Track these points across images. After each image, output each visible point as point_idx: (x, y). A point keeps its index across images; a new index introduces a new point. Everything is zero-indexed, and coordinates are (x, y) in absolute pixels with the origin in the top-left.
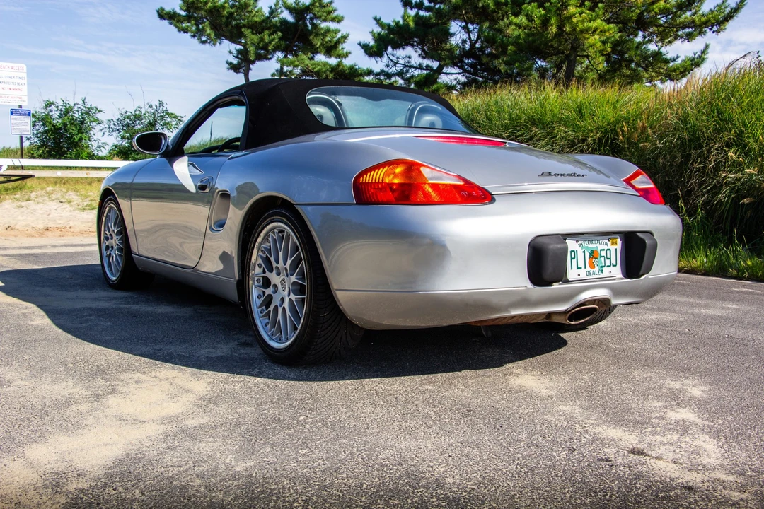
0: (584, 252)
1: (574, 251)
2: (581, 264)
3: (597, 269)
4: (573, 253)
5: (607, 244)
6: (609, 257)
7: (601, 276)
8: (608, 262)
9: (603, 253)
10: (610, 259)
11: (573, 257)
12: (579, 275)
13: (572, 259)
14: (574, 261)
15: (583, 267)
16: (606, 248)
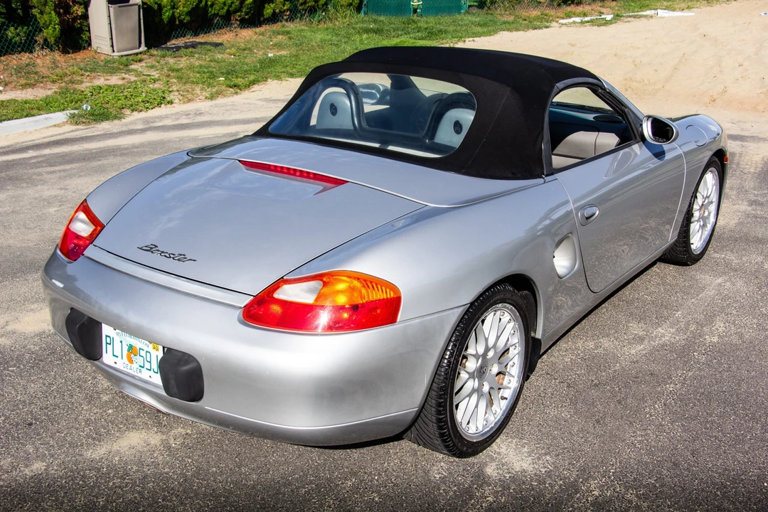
0: (121, 342)
1: (109, 337)
2: (117, 352)
3: (135, 366)
4: (108, 339)
5: (148, 346)
6: (149, 360)
7: (139, 375)
8: (147, 365)
9: (143, 353)
10: (150, 362)
11: (108, 341)
12: (116, 363)
13: (107, 343)
14: (110, 347)
15: (120, 357)
16: (146, 349)
